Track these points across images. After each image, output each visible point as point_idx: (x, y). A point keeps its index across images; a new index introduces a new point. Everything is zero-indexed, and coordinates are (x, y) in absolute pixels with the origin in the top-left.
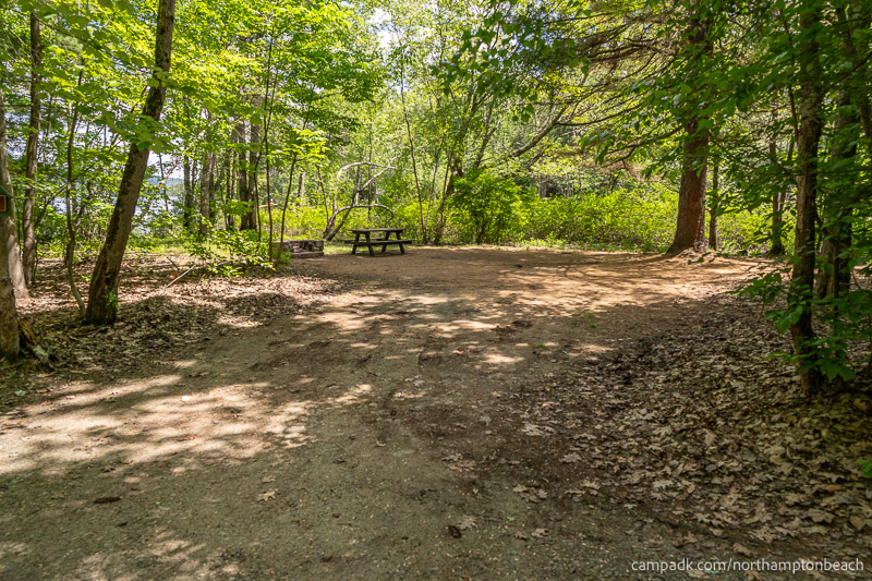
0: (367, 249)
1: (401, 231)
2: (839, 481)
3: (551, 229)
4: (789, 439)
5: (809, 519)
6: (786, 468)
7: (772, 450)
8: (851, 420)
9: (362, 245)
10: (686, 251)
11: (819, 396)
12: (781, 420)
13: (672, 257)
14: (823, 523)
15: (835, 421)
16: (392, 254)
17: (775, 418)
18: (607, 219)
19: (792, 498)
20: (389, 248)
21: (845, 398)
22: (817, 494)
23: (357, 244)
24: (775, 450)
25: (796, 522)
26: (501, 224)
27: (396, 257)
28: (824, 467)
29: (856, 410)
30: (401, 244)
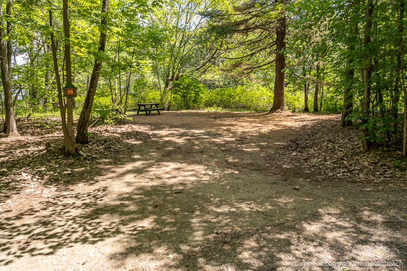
0: (145, 112)
1: (158, 104)
2: (388, 168)
3: (215, 103)
4: (369, 160)
5: (385, 177)
6: (372, 167)
7: (365, 163)
8: (384, 154)
9: (142, 111)
10: (278, 111)
11: (372, 148)
12: (364, 156)
13: (273, 113)
14: (390, 177)
15: (380, 154)
16: (154, 115)
17: (362, 155)
18: (237, 99)
19: (378, 173)
20: (152, 112)
21: (380, 148)
22: (384, 171)
23: (139, 110)
24: (366, 164)
25: (382, 178)
26: (195, 101)
27: (156, 116)
28: (382, 165)
29: (385, 151)
30: (158, 110)
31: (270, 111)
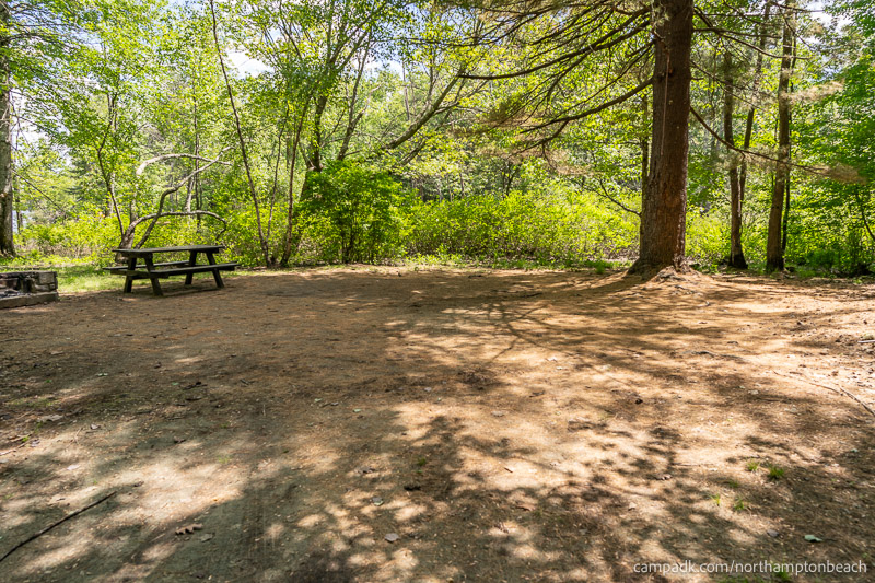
0: (149, 283)
3: (440, 240)
9: (139, 276)
10: (664, 273)
16: (203, 288)
18: (509, 227)
20: (196, 279)
26: (376, 235)
30: (216, 271)
31: (632, 271)
